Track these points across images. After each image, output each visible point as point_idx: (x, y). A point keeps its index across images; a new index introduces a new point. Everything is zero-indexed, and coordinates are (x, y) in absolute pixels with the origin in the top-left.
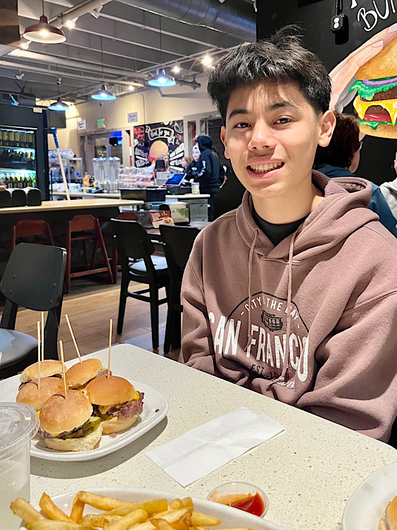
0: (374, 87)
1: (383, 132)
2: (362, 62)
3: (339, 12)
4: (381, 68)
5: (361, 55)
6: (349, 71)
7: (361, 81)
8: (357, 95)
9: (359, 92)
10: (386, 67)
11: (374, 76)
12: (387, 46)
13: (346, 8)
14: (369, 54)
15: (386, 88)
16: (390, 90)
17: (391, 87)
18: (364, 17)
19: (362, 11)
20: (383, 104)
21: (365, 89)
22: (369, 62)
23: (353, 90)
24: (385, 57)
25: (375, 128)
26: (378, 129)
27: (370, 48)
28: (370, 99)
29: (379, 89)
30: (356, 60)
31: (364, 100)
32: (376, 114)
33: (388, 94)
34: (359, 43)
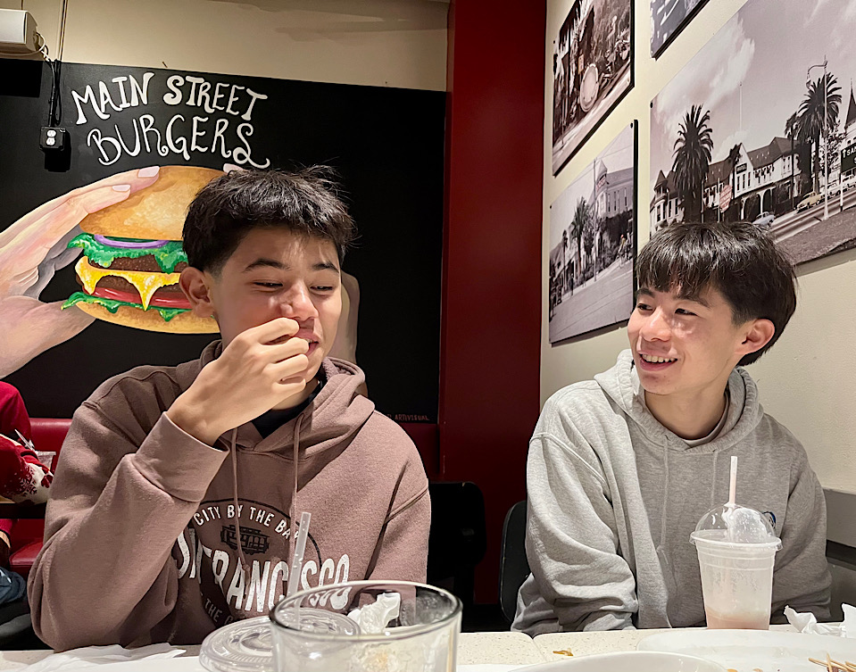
0: (113, 248)
1: (128, 318)
2: (93, 209)
3: (54, 123)
4: (126, 223)
5: (92, 196)
6: (69, 216)
7: (90, 235)
8: (82, 255)
9: (87, 251)
10: (134, 224)
11: (116, 232)
12: (136, 194)
13: (66, 120)
14: (106, 199)
15: (135, 254)
16: (140, 257)
17: (143, 254)
18: (99, 143)
19: (95, 133)
20: (129, 276)
21: (98, 248)
22: (106, 210)
23: (75, 246)
24: (134, 209)
25: (114, 311)
26: (119, 313)
27: (106, 190)
28: (106, 264)
29: (122, 254)
30: (82, 201)
31: (97, 266)
32: (116, 289)
33: (138, 264)
34: (89, 178)
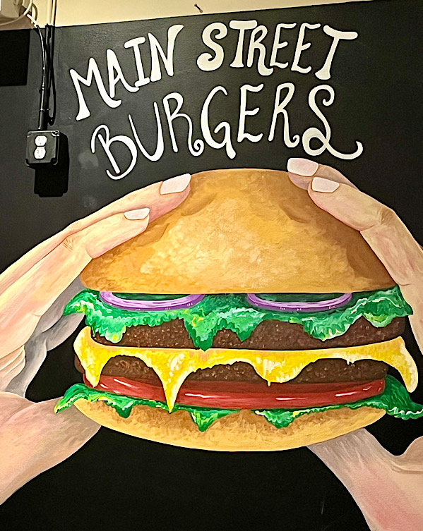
0: (126, 311)
1: (146, 426)
2: (99, 250)
3: (47, 122)
4: (142, 270)
5: (97, 230)
6: (66, 264)
7: (96, 293)
8: (83, 325)
9: (89, 318)
10: (155, 270)
11: (128, 285)
12: (158, 221)
13: (62, 115)
14: (116, 233)
15: (156, 318)
16: (163, 324)
17: (167, 319)
18: (106, 146)
19: (102, 132)
20: (148, 356)
21: (105, 314)
22: (115, 251)
23: (74, 311)
24: (154, 246)
25: (125, 414)
26: (133, 417)
27: (116, 219)
28: (116, 338)
29: (139, 319)
30: (84, 240)
31: (104, 341)
32: (130, 379)
33: (160, 335)
34: (93, 202)
